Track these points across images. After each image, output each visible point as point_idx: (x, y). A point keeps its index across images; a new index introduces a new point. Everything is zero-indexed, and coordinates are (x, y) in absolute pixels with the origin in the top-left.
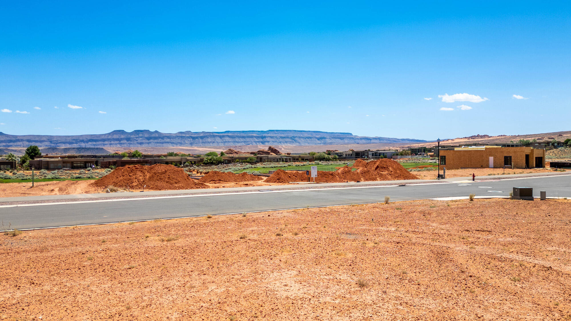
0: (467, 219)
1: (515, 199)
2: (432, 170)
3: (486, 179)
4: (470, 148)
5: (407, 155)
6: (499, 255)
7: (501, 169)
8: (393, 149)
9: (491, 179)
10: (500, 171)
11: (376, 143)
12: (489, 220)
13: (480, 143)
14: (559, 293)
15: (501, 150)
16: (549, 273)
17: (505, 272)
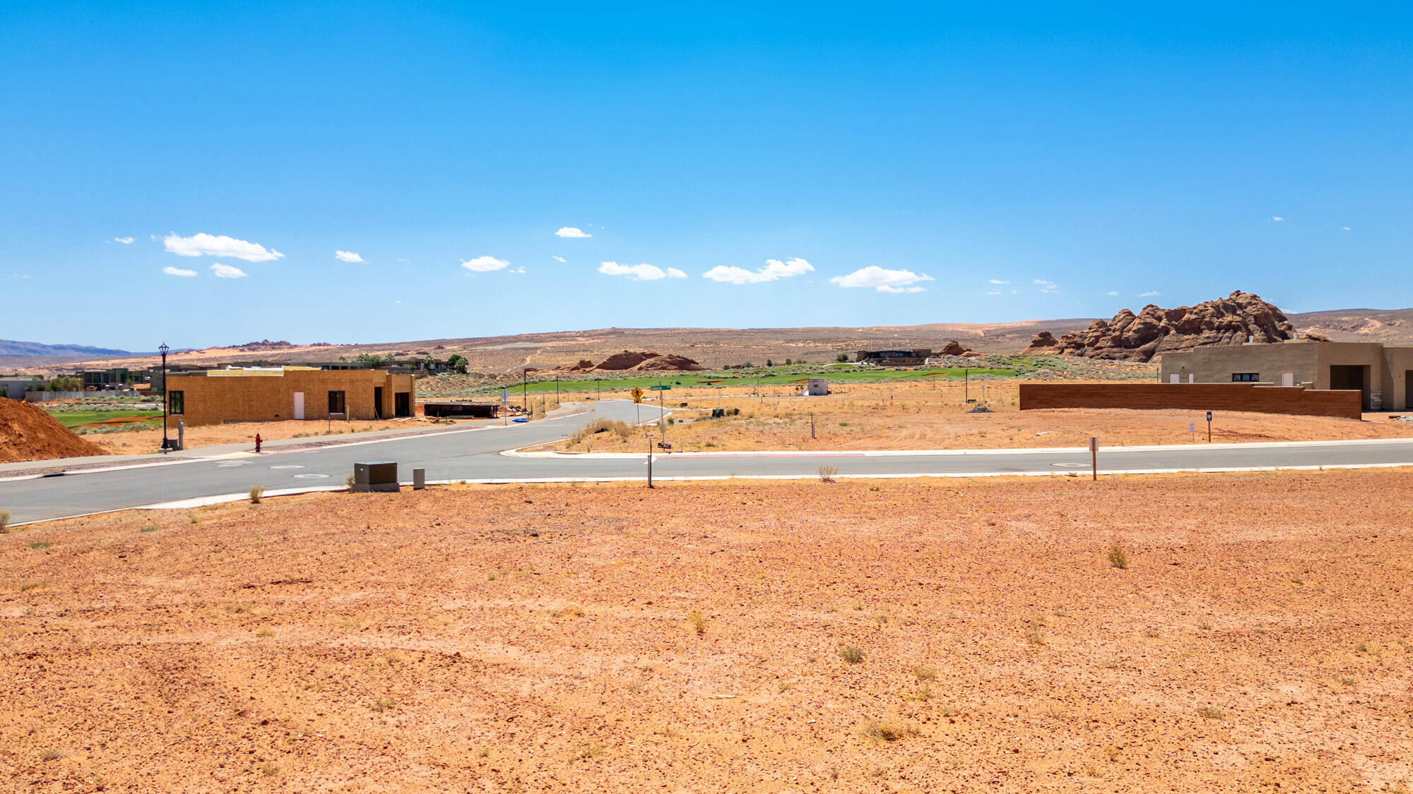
0: (246, 554)
1: (358, 491)
2: (145, 428)
3: (289, 447)
4: (247, 372)
5: (70, 390)
6: (335, 644)
7: (322, 422)
8: (28, 373)
9: (300, 446)
10: (320, 426)
12: (304, 551)
13: (270, 360)
14: (484, 720)
15: (321, 377)
16: (456, 669)
17: (354, 690)
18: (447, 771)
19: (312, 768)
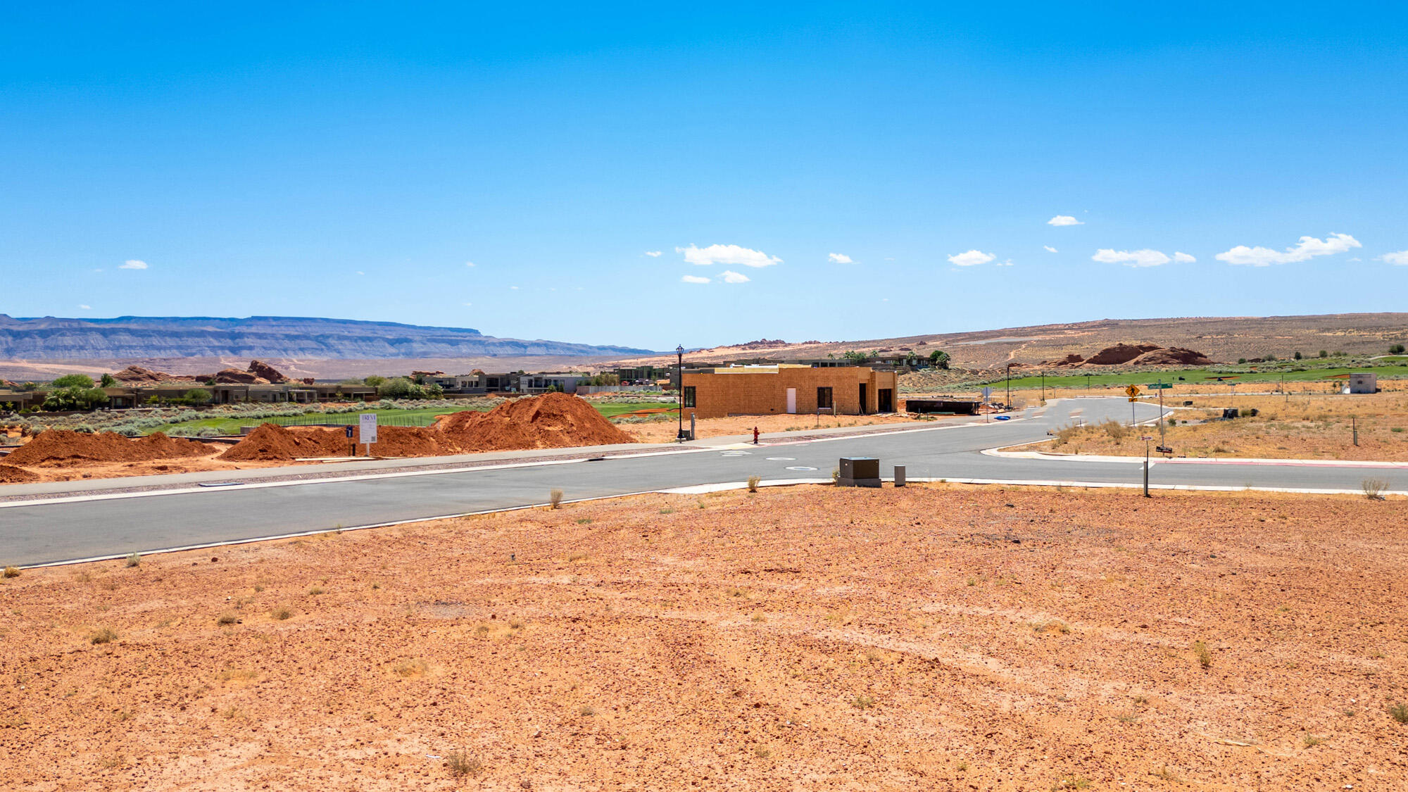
0: (743, 541)
1: (843, 485)
2: (665, 419)
3: (782, 440)
4: (747, 369)
5: (609, 385)
6: (820, 636)
7: (812, 416)
8: (579, 369)
9: (792, 439)
10: (810, 420)
11: (539, 355)
12: (794, 541)
13: (767, 357)
14: (962, 731)
15: (811, 374)
16: (934, 676)
17: (837, 684)
18: (924, 780)
19: (798, 756)
